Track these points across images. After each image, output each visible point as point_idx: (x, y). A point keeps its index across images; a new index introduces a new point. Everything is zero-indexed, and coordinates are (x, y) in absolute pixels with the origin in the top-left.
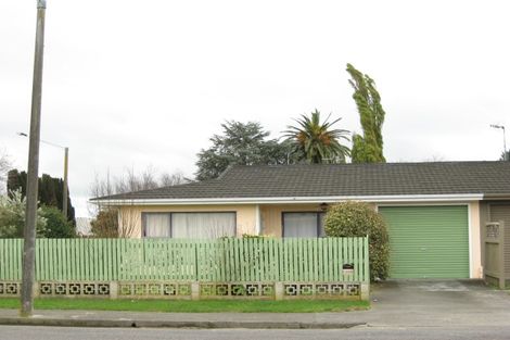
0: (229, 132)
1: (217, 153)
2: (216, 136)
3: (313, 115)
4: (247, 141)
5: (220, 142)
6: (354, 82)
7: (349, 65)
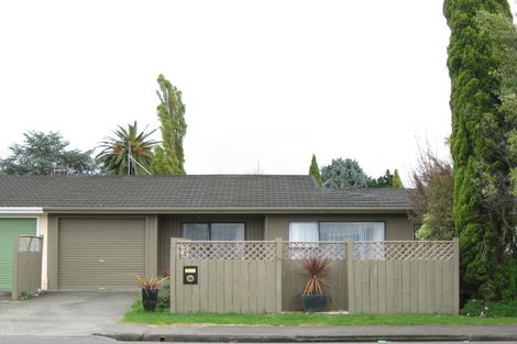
0: (31, 141)
1: (16, 163)
2: (16, 145)
3: (131, 127)
4: (48, 151)
5: (19, 152)
6: (162, 94)
7: (161, 76)
